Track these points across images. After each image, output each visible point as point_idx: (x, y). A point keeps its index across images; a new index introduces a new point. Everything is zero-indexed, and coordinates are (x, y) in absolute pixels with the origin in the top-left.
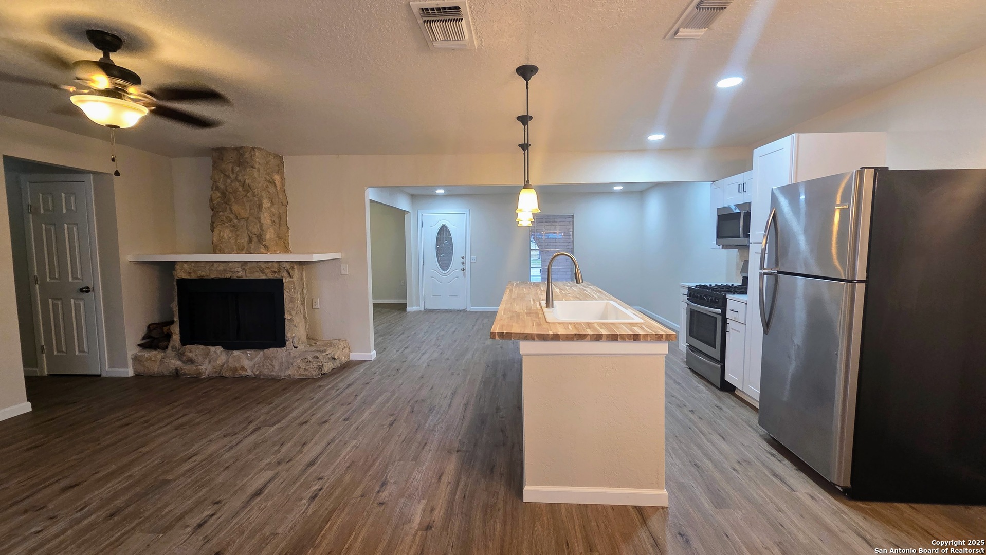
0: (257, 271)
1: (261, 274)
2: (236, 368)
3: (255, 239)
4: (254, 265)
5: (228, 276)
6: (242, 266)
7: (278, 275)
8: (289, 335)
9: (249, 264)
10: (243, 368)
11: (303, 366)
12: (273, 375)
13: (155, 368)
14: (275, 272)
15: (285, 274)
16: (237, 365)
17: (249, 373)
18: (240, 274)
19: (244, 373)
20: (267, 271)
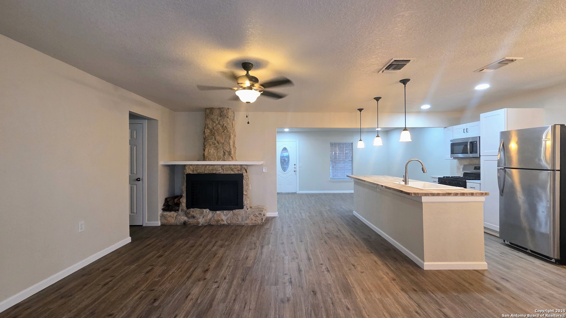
0: (229, 170)
1: (231, 171)
2: (219, 220)
3: (227, 153)
4: (228, 167)
5: (214, 172)
6: (221, 167)
7: (241, 172)
8: (245, 202)
9: (225, 166)
10: (222, 220)
11: (254, 218)
12: (238, 223)
13: (172, 221)
14: (239, 170)
15: (244, 171)
16: (219, 219)
17: (225, 223)
18: (220, 171)
19: (222, 223)
20: (234, 170)
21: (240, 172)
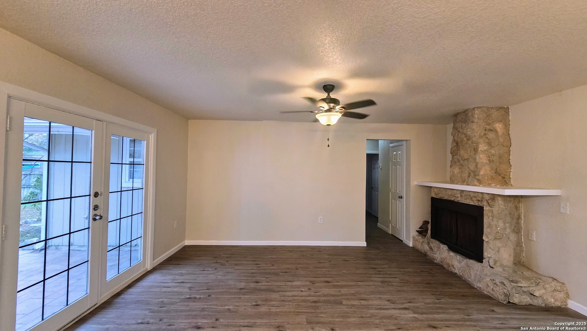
0: (469, 198)
1: (471, 201)
3: (472, 174)
4: (467, 193)
5: (453, 199)
6: (460, 193)
8: (486, 254)
9: (464, 192)
10: (453, 266)
11: (491, 286)
12: (470, 281)
13: (419, 246)
14: (479, 201)
15: (485, 203)
16: (450, 263)
17: (457, 271)
18: (459, 199)
19: (453, 270)
20: (474, 199)
21: (480, 204)
